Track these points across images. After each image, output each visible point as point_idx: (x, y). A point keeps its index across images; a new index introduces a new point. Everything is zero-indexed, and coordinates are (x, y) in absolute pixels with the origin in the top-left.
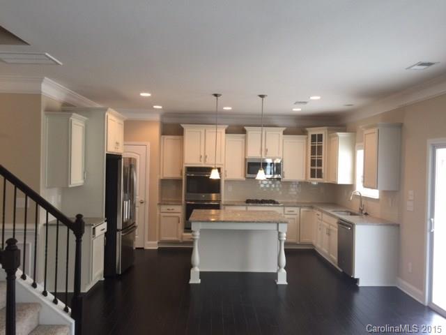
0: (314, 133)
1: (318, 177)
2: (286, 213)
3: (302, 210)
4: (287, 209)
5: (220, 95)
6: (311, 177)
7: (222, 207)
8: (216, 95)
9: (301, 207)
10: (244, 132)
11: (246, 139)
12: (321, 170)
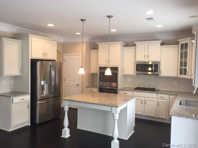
0: (182, 43)
1: (184, 75)
2: (159, 98)
3: (171, 97)
4: (160, 95)
5: (85, 20)
6: (180, 74)
7: (119, 91)
8: (82, 20)
9: (170, 95)
10: (135, 45)
11: (135, 49)
12: (186, 69)
